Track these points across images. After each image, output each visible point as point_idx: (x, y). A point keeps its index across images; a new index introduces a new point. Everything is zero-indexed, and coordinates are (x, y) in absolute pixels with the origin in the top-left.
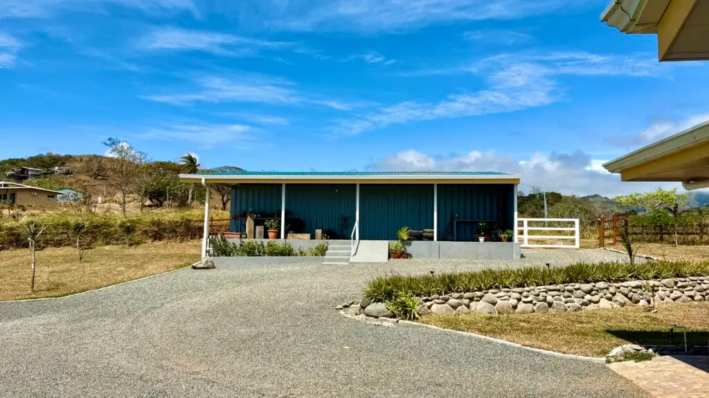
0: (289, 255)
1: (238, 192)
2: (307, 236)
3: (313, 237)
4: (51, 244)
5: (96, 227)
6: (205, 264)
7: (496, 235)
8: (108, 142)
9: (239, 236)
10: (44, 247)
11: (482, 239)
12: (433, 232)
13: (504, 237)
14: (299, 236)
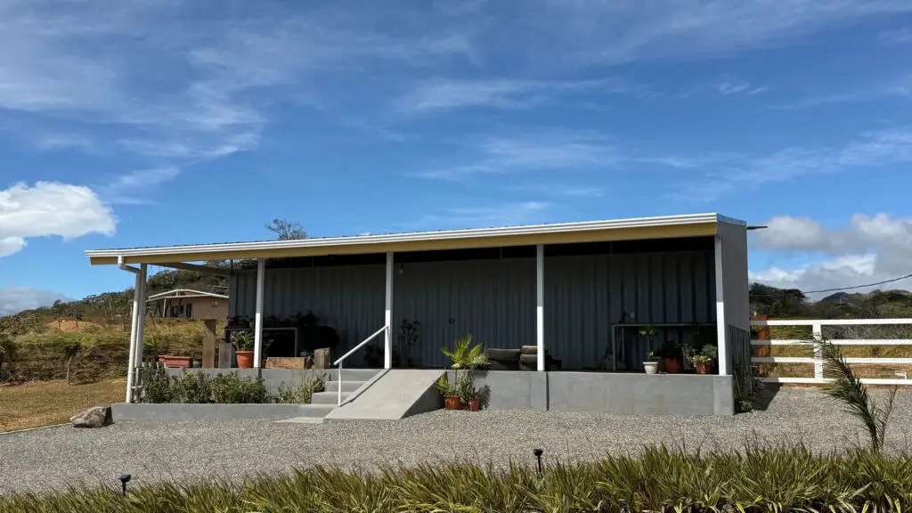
0: (257, 401)
1: (242, 282)
2: (298, 362)
3: (309, 365)
4: (36, 375)
5: (104, 348)
6: (86, 418)
7: (678, 356)
8: (274, 226)
9: (187, 362)
10: (23, 380)
11: (649, 367)
12: (535, 352)
13: (699, 363)
14: (286, 361)
